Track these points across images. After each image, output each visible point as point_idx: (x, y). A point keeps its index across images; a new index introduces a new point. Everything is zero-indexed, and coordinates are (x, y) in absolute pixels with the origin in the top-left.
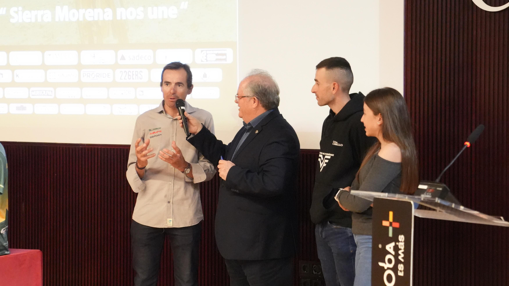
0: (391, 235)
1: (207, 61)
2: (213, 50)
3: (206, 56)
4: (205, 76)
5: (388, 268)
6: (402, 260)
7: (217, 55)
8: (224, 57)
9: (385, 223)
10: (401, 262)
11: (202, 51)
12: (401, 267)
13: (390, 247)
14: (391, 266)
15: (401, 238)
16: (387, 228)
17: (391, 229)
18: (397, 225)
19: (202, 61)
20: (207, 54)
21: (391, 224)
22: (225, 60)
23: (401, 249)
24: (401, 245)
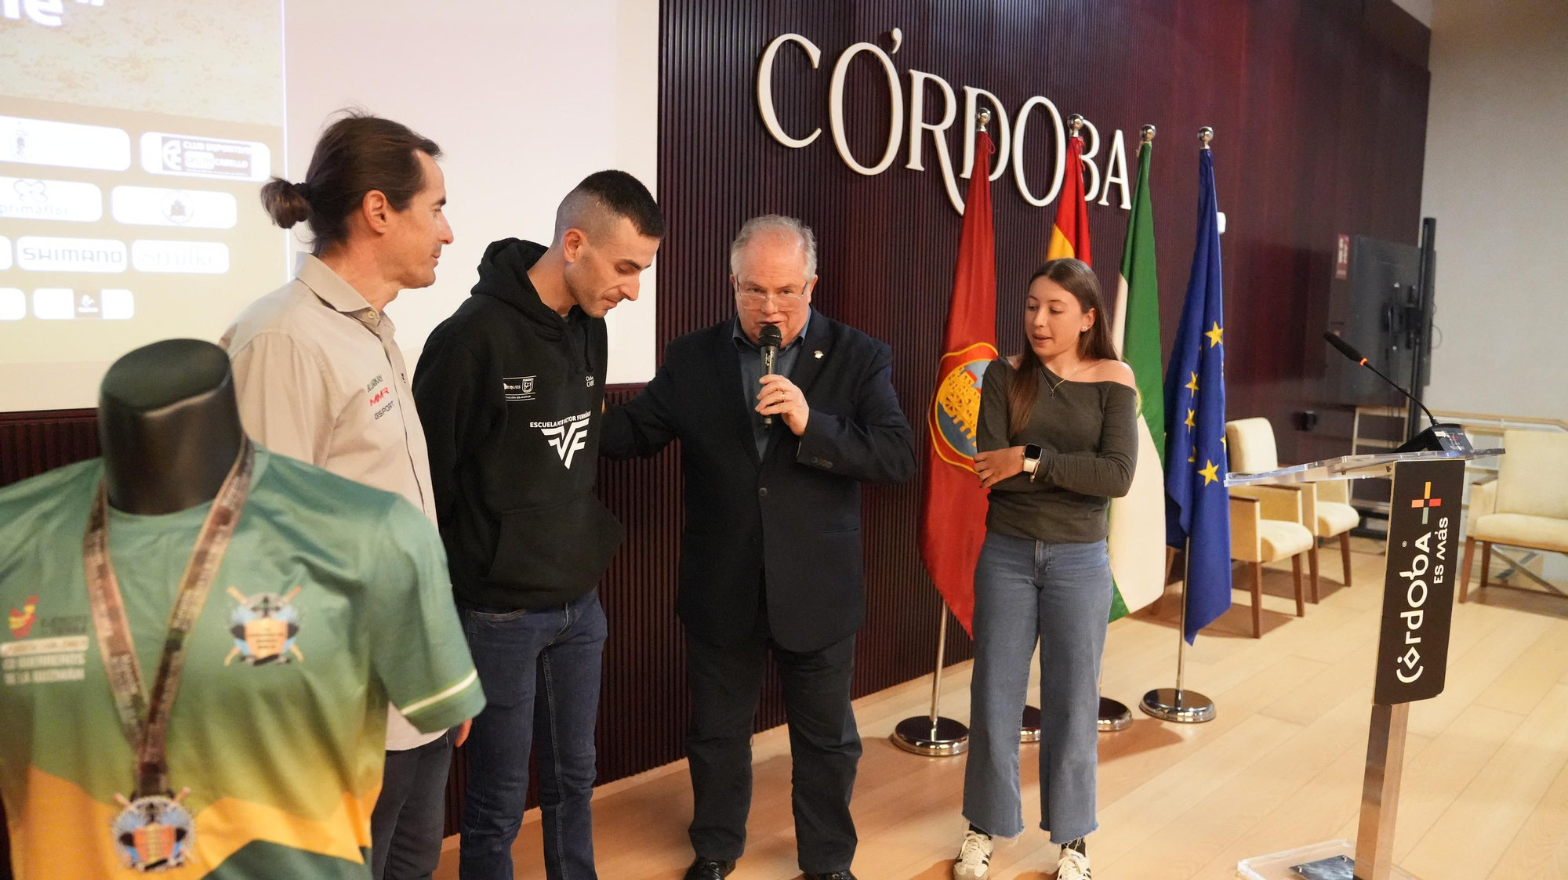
0: (1425, 521)
1: (184, 169)
2: (205, 142)
3: (181, 155)
4: (178, 209)
5: (1417, 578)
6: (1443, 558)
7: (219, 155)
8: (244, 164)
9: (1417, 504)
10: (1439, 562)
11: (165, 140)
12: (1439, 570)
13: (1422, 544)
14: (1422, 572)
15: (1444, 522)
16: (1420, 510)
17: (1426, 511)
18: (1436, 503)
19: (165, 167)
20: (184, 150)
21: (1426, 503)
22: (247, 171)
23: (1442, 541)
24: (1442, 534)
